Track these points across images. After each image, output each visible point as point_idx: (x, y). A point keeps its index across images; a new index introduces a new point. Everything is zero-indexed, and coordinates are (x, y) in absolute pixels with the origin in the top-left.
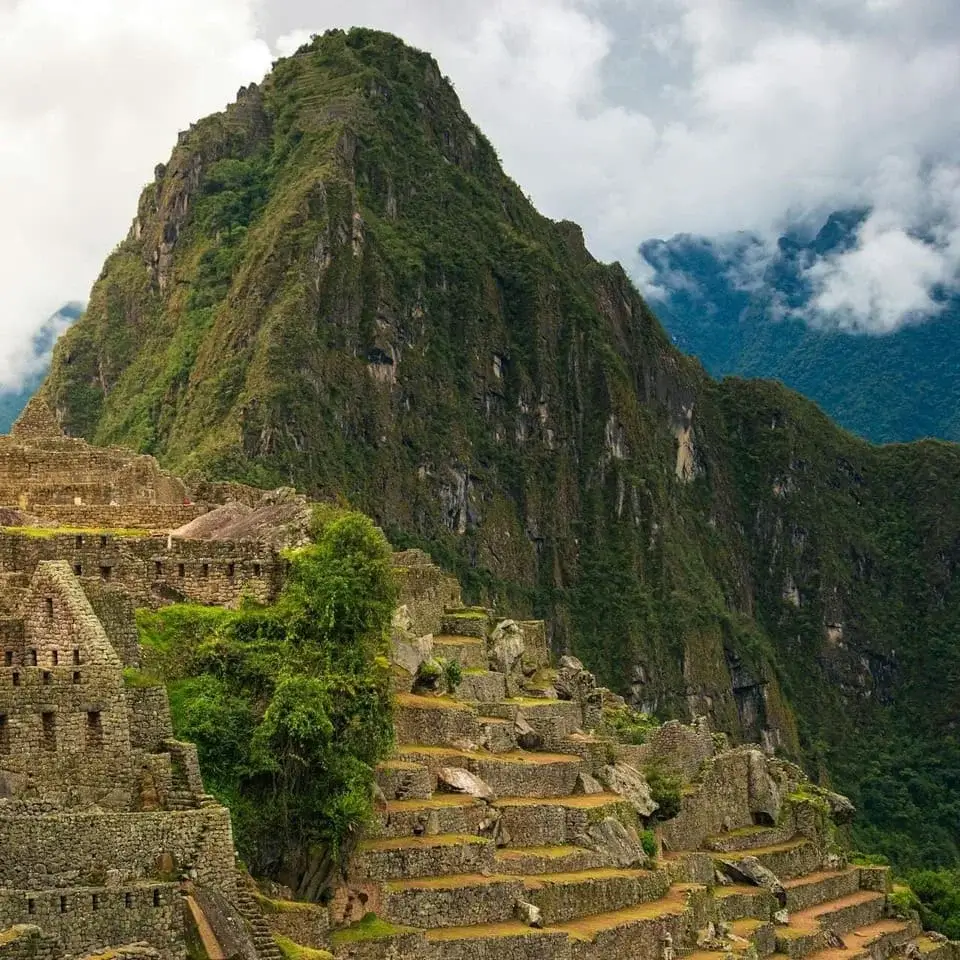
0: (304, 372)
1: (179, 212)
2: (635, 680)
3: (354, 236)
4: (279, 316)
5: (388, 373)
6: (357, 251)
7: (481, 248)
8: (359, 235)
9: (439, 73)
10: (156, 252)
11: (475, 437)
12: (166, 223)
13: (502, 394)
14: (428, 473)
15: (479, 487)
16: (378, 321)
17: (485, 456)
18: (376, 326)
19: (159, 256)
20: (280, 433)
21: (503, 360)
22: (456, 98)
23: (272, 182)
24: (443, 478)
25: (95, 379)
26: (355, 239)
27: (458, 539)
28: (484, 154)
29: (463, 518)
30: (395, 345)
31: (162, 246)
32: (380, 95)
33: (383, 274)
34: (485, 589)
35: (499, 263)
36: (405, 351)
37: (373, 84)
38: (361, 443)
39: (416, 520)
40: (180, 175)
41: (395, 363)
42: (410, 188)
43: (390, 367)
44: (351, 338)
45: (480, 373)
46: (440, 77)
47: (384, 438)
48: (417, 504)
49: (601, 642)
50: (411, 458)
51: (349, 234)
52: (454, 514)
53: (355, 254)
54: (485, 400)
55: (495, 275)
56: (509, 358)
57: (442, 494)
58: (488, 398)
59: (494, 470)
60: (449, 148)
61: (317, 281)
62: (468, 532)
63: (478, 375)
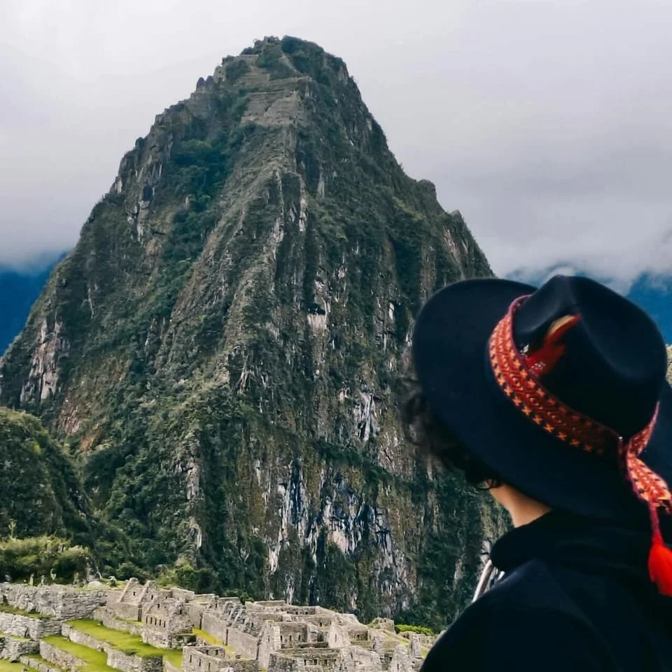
0: (268, 325)
1: (155, 177)
2: (483, 552)
3: (301, 217)
4: (251, 281)
5: (322, 321)
6: (302, 227)
7: (382, 219)
8: (304, 215)
9: (348, 73)
10: (136, 207)
11: (377, 367)
12: (146, 185)
13: (394, 332)
14: (346, 396)
15: (379, 405)
16: (317, 283)
17: (383, 380)
18: (314, 285)
19: (138, 210)
20: (253, 373)
21: (396, 305)
22: (359, 93)
23: (230, 161)
24: (357, 400)
25: (85, 301)
26: (302, 219)
27: (364, 445)
28: (377, 136)
29: (367, 429)
30: (327, 300)
31: (141, 203)
32: (311, 98)
33: (321, 246)
34: (381, 482)
35: (393, 230)
36: (333, 304)
37: (307, 88)
38: (302, 375)
39: (337, 432)
40: (156, 149)
41: (326, 313)
42: (333, 171)
43: (323, 316)
44: (298, 296)
45: (381, 317)
46: (348, 76)
47: (318, 372)
48: (338, 421)
49: (459, 522)
50: (335, 385)
51: (297, 216)
52: (362, 427)
53: (301, 230)
54: (383, 337)
55: (391, 239)
56: (400, 304)
57: (355, 411)
58: (385, 335)
59: (388, 391)
60: (354, 133)
61: (274, 252)
62: (371, 439)
63: (379, 319)
